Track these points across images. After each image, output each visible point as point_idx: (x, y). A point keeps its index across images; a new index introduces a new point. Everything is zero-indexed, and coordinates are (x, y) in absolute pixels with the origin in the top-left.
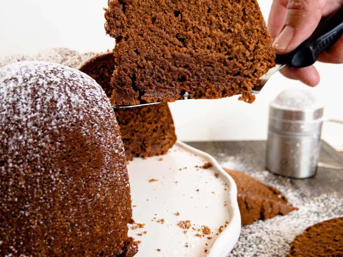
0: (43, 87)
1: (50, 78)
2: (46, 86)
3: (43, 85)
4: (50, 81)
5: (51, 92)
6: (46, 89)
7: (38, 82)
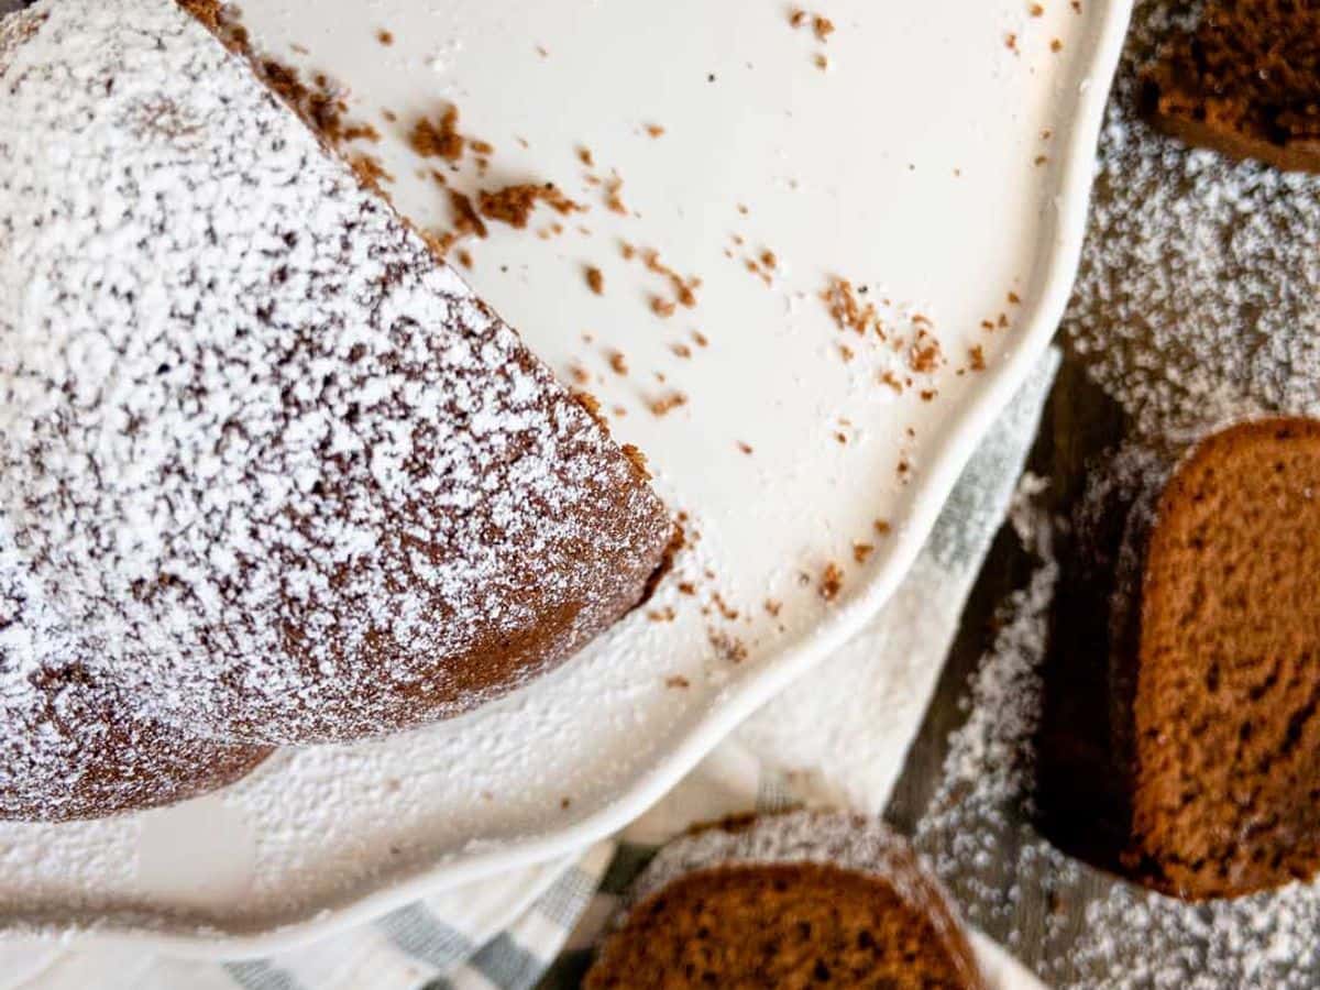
0: (318, 605)
1: (329, 546)
2: (326, 598)
3: (312, 595)
4: (336, 565)
5: (358, 609)
6: (332, 608)
7: (289, 592)
